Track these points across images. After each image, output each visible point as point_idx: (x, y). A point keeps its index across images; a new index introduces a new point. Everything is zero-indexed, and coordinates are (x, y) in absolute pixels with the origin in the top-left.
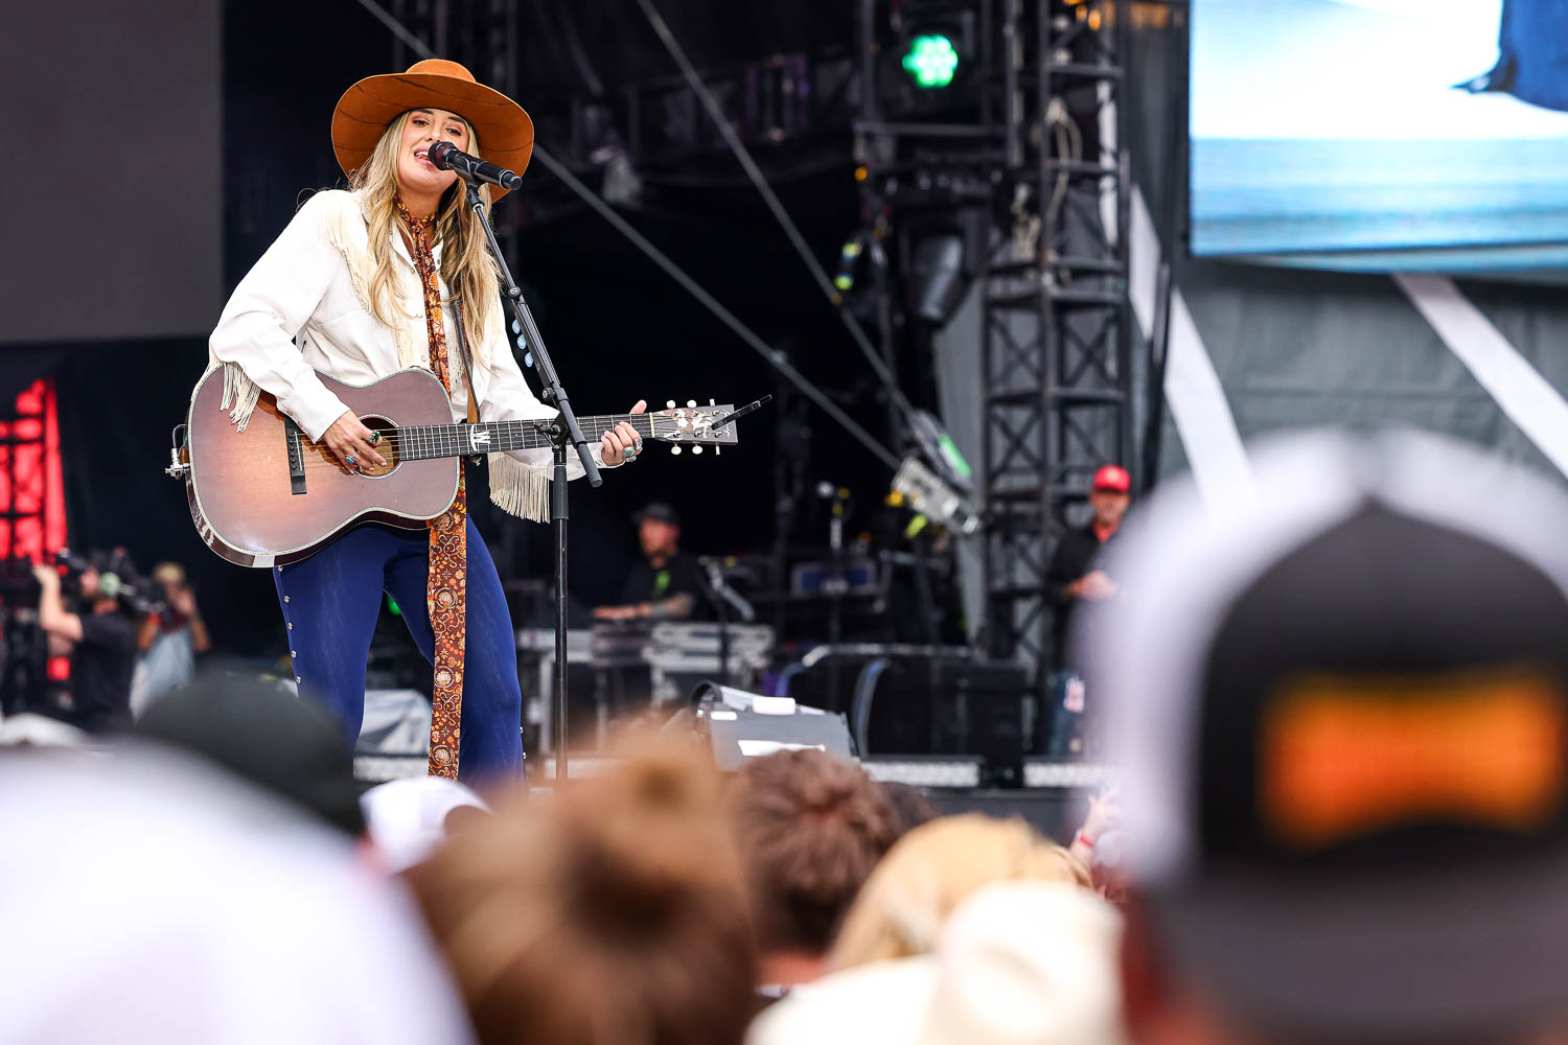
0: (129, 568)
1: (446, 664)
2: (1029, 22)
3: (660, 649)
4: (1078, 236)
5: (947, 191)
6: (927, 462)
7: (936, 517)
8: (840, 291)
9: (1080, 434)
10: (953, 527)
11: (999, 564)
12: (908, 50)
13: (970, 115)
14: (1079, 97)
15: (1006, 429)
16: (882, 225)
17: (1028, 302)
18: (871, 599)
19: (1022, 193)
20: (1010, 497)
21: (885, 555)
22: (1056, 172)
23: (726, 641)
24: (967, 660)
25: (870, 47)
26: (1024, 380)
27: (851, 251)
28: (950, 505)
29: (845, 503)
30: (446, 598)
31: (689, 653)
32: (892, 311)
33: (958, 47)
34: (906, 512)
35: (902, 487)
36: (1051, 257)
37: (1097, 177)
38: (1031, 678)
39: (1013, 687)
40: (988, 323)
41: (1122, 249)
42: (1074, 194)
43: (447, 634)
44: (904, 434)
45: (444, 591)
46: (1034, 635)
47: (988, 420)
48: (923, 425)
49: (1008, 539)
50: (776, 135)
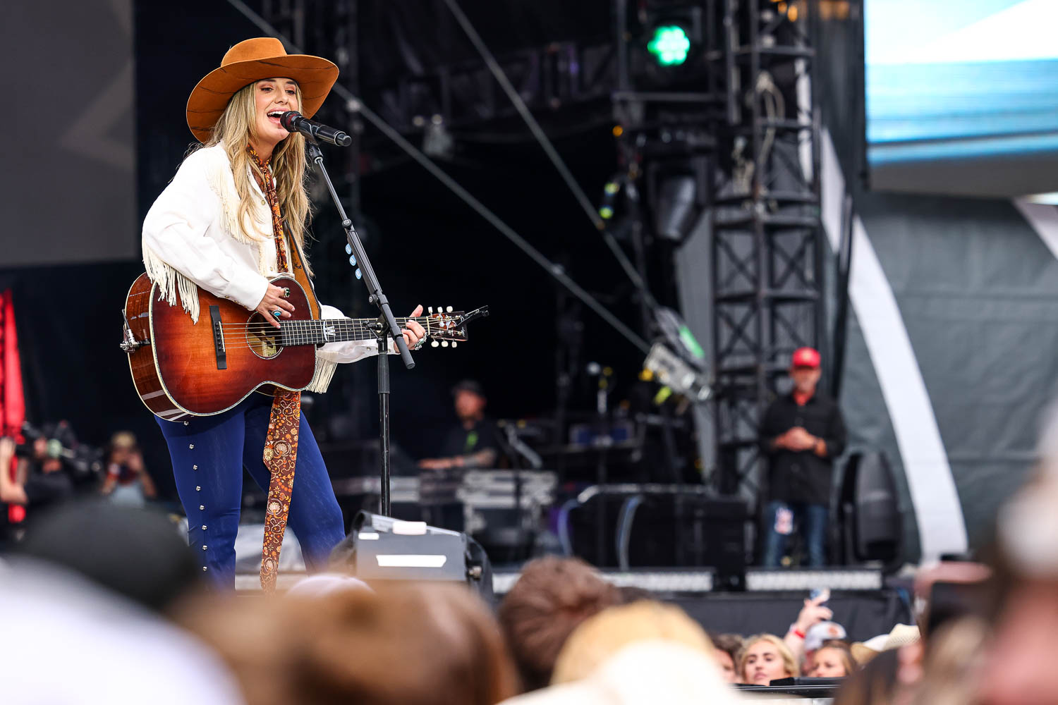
0: (70, 437)
1: (278, 498)
2: (743, 16)
3: (470, 490)
4: (783, 176)
5: (683, 143)
6: (671, 348)
7: (678, 388)
8: (604, 220)
9: (787, 325)
10: (691, 396)
11: (726, 422)
12: (651, 37)
13: (701, 86)
14: (781, 71)
15: (730, 321)
16: (634, 168)
17: (745, 226)
18: (629, 451)
19: (740, 144)
20: (734, 372)
21: (640, 417)
22: (765, 127)
23: (519, 483)
24: (702, 496)
25: (624, 36)
26: (742, 285)
27: (611, 189)
28: (688, 379)
29: (609, 379)
30: (282, 448)
31: (493, 493)
32: (643, 233)
33: (689, 34)
34: (655, 385)
35: (652, 366)
36: (763, 192)
37: (797, 130)
38: (751, 507)
39: (738, 514)
40: (716, 242)
41: (816, 185)
42: (779, 144)
43: (280, 475)
44: (652, 326)
45: (281, 443)
46: (753, 476)
47: (717, 315)
48: (667, 319)
49: (732, 405)
50: (554, 103)
